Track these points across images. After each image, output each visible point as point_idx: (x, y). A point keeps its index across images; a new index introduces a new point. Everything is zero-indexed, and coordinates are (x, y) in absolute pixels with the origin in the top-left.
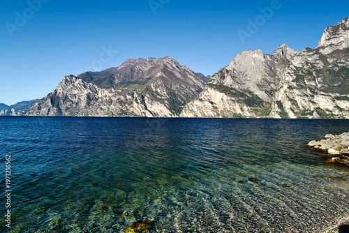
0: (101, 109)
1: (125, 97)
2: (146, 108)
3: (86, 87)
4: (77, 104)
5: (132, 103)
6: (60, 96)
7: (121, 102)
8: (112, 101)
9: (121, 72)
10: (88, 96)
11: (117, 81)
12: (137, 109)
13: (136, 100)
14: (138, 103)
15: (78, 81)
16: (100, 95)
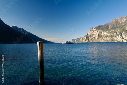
0: (103, 39)
1: (113, 34)
2: (123, 38)
3: (98, 31)
4: (95, 38)
5: (116, 36)
6: (89, 35)
7: (111, 36)
8: (107, 36)
9: (111, 24)
10: (99, 35)
11: (110, 28)
12: (118, 39)
13: (118, 35)
14: (119, 36)
15: (95, 30)
16: (103, 34)
